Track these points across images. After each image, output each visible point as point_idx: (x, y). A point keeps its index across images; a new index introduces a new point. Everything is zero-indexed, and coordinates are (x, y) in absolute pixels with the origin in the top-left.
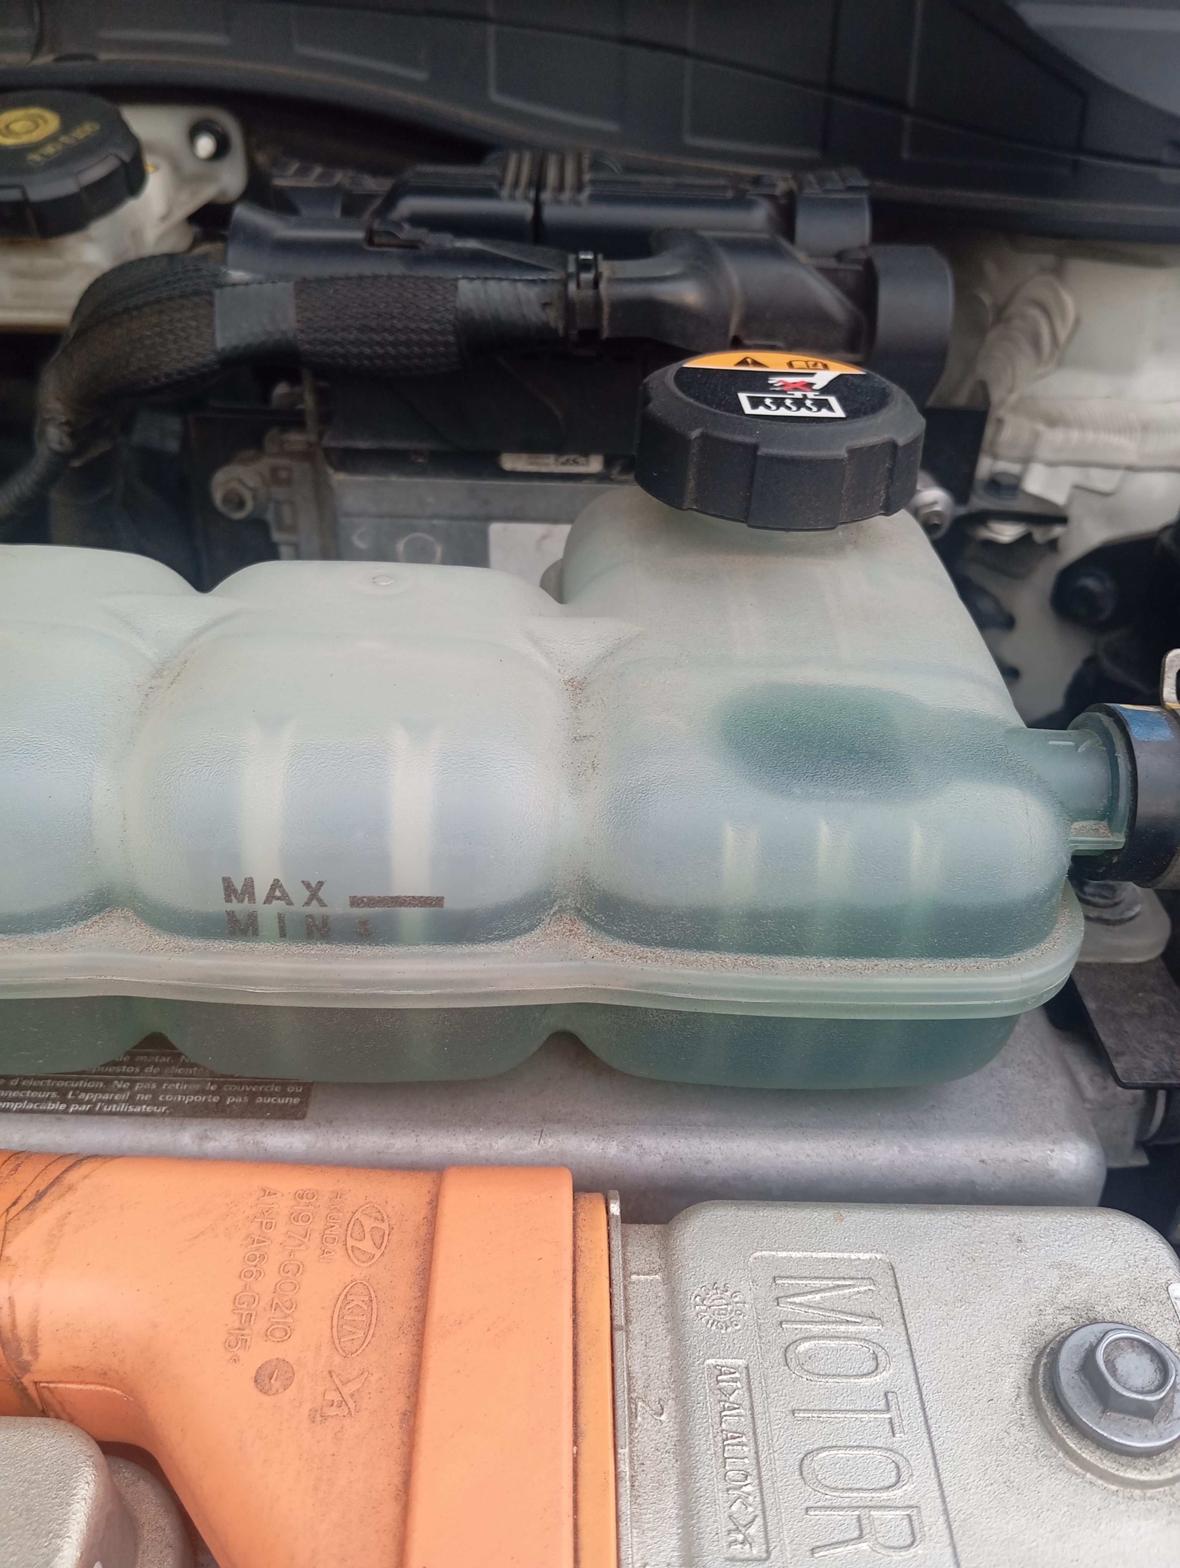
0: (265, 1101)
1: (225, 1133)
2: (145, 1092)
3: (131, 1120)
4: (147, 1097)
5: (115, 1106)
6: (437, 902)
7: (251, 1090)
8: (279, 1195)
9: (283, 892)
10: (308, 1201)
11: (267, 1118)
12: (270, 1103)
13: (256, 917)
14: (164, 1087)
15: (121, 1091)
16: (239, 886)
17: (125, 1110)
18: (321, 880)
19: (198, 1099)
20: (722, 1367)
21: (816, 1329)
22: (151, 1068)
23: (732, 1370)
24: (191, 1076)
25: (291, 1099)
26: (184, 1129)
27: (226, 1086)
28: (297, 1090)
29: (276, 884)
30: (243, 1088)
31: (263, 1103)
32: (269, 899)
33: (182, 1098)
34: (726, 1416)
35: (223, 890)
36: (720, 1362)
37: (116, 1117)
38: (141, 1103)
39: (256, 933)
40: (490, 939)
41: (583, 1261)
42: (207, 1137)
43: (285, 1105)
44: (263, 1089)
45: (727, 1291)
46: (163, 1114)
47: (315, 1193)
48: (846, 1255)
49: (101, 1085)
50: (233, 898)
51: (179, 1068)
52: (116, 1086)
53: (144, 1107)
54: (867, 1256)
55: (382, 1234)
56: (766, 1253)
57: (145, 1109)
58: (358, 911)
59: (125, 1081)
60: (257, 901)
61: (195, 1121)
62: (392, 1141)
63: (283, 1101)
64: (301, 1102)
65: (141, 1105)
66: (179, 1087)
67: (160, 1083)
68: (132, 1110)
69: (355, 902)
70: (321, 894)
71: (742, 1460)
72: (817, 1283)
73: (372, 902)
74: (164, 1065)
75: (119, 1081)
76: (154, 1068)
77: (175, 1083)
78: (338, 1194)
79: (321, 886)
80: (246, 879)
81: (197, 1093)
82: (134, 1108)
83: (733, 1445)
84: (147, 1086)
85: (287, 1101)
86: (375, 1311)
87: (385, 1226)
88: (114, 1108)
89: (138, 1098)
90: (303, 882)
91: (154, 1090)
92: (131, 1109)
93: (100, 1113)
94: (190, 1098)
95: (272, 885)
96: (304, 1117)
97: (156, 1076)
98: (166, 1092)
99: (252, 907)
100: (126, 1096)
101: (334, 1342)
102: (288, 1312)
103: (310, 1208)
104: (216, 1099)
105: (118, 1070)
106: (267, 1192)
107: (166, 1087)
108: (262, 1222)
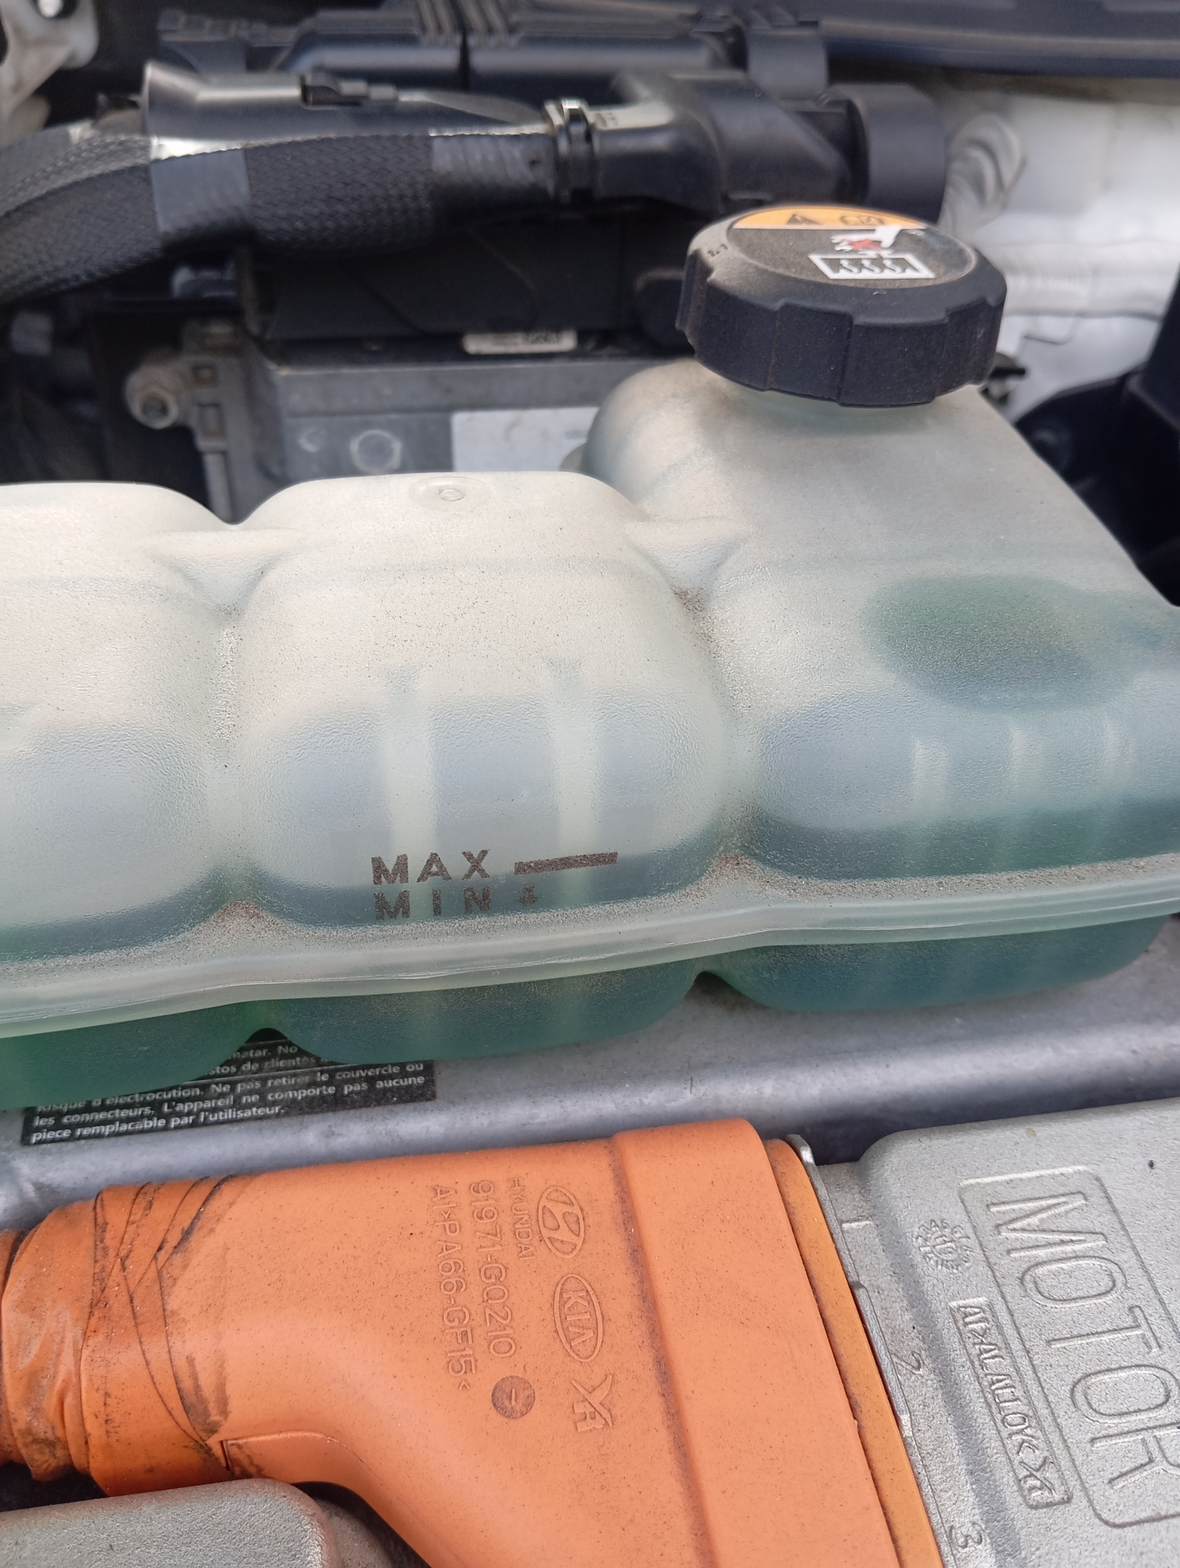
0: (386, 1085)
1: (352, 1126)
2: (250, 1093)
3: (243, 1126)
4: (255, 1098)
5: (221, 1113)
6: (611, 858)
7: (367, 1074)
8: (452, 1192)
9: (441, 867)
10: (485, 1195)
11: (395, 1103)
12: (393, 1087)
13: (407, 897)
14: (270, 1084)
15: (222, 1095)
16: (390, 865)
17: (234, 1116)
18: (484, 849)
19: (311, 1092)
20: (966, 1307)
21: (1042, 1253)
22: (249, 1065)
23: (977, 1310)
24: (295, 1068)
25: (414, 1079)
26: (306, 1128)
27: (338, 1074)
28: (418, 1069)
29: (434, 859)
30: (358, 1074)
31: (385, 1088)
32: (424, 876)
33: (293, 1094)
34: (986, 1358)
35: (372, 872)
36: (962, 1303)
37: (225, 1126)
38: (250, 1106)
39: (406, 914)
40: (662, 891)
41: (798, 1218)
42: (333, 1134)
43: (409, 1087)
44: (380, 1071)
45: (945, 1227)
46: (278, 1116)
47: (491, 1185)
48: (1050, 1172)
49: (198, 1092)
50: (383, 879)
51: (280, 1060)
52: (215, 1091)
53: (254, 1109)
54: (1070, 1170)
55: (575, 1219)
56: (972, 1181)
57: (257, 1112)
58: (524, 879)
59: (224, 1084)
60: (409, 880)
61: (315, 1118)
62: (535, 1111)
63: (406, 1083)
64: (426, 1082)
65: (250, 1108)
66: (286, 1081)
67: (264, 1081)
68: (242, 1115)
69: (521, 868)
70: (484, 864)
71: (1015, 1403)
72: (1031, 1205)
73: (540, 866)
74: (261, 1060)
76: (251, 1065)
77: (280, 1077)
78: (515, 1182)
79: (484, 855)
80: (398, 857)
81: (309, 1086)
82: (243, 1112)
83: (1001, 1388)
84: (250, 1086)
85: (410, 1082)
86: (596, 1305)
87: (576, 1210)
88: (220, 1116)
89: (244, 1101)
90: (464, 853)
91: (259, 1089)
92: (240, 1115)
93: (207, 1123)
94: (302, 1093)
95: (428, 861)
96: (433, 1097)
97: (256, 1073)
98: (274, 1089)
99: (405, 887)
100: (230, 1100)
101: (564, 1347)
102: (504, 1322)
103: (491, 1201)
104: (331, 1090)
106: (439, 1191)
107: (272, 1083)
108: (444, 1227)
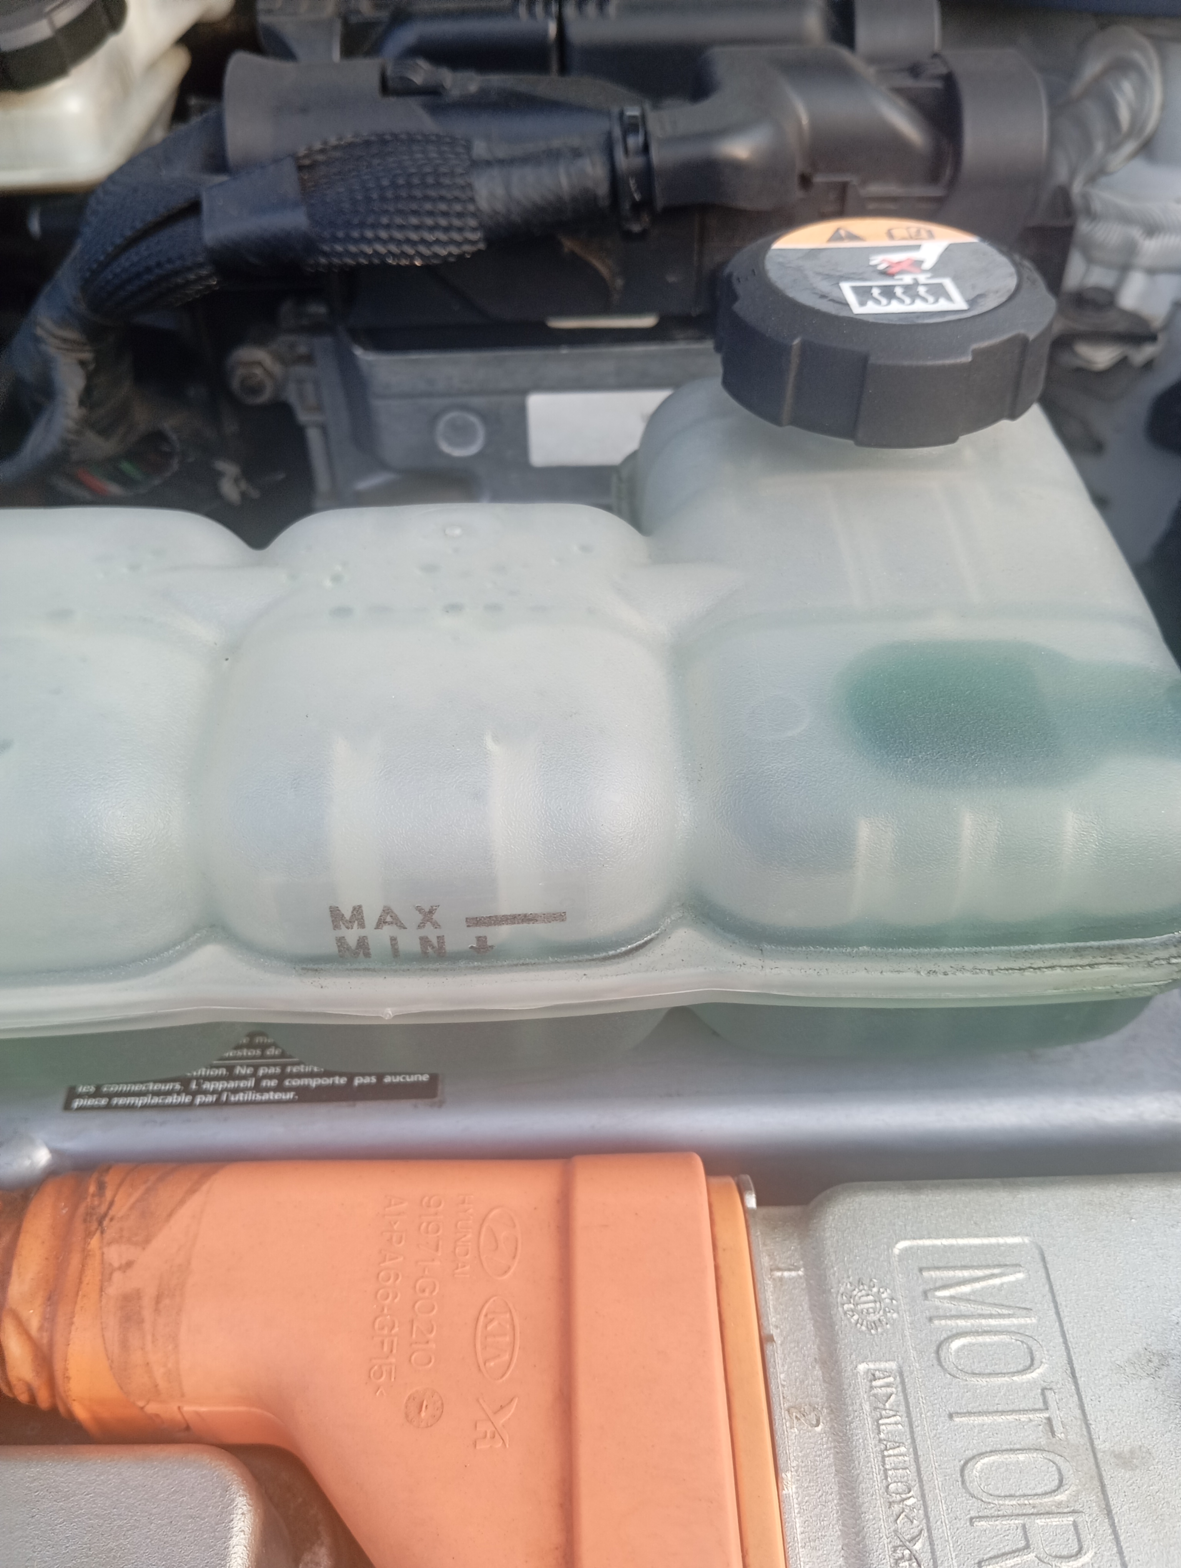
0: (393, 1080)
2: (270, 1077)
3: (259, 1109)
4: (273, 1083)
5: (241, 1094)
6: (560, 916)
9: (395, 917)
12: (400, 1082)
13: (367, 942)
14: (289, 1071)
15: (245, 1077)
16: (348, 915)
17: (253, 1098)
18: (433, 905)
19: (324, 1081)
20: (875, 1371)
21: (968, 1324)
25: (419, 1076)
26: (315, 1115)
29: (387, 911)
31: (392, 1082)
32: (381, 923)
33: (308, 1082)
35: (330, 919)
37: (244, 1107)
38: (268, 1090)
39: (367, 955)
42: (336, 1123)
45: (873, 1287)
46: (291, 1102)
48: (996, 1241)
49: (225, 1072)
50: (342, 925)
52: (240, 1072)
53: (272, 1093)
56: (911, 1243)
57: (274, 1096)
58: (475, 931)
59: (248, 1066)
60: (367, 927)
63: (412, 1080)
64: (430, 1080)
65: (269, 1092)
66: (304, 1069)
67: (284, 1066)
68: (260, 1098)
69: (471, 922)
70: (434, 917)
71: (903, 1472)
72: (965, 1273)
73: (490, 921)
75: (242, 1066)
77: (299, 1064)
79: (434, 910)
80: (354, 907)
81: (324, 1074)
82: (262, 1095)
84: (272, 1070)
88: (240, 1097)
89: (264, 1085)
90: (415, 907)
91: (279, 1074)
93: (228, 1103)
94: (316, 1081)
95: (382, 911)
98: (291, 1075)
99: (362, 933)
100: (251, 1083)
104: (343, 1081)
105: (239, 1053)
107: (291, 1070)
